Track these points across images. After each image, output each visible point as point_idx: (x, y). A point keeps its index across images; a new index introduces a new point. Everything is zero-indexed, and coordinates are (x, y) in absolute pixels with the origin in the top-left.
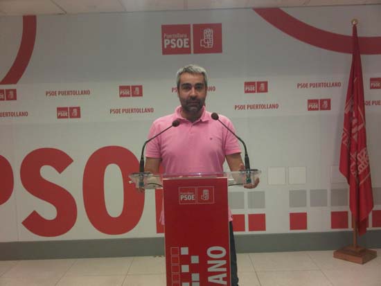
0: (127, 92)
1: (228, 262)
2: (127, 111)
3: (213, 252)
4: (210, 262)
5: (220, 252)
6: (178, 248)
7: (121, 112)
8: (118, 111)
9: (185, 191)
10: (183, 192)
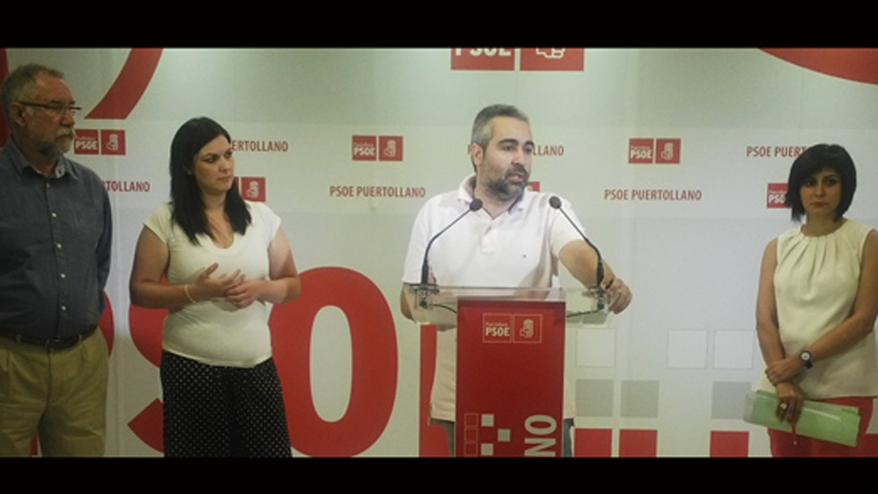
0: (369, 151)
1: (559, 441)
2: (369, 192)
3: (534, 425)
4: (528, 441)
5: (547, 425)
6: (477, 414)
7: (355, 193)
8: (347, 191)
9: (493, 320)
10: (490, 322)
